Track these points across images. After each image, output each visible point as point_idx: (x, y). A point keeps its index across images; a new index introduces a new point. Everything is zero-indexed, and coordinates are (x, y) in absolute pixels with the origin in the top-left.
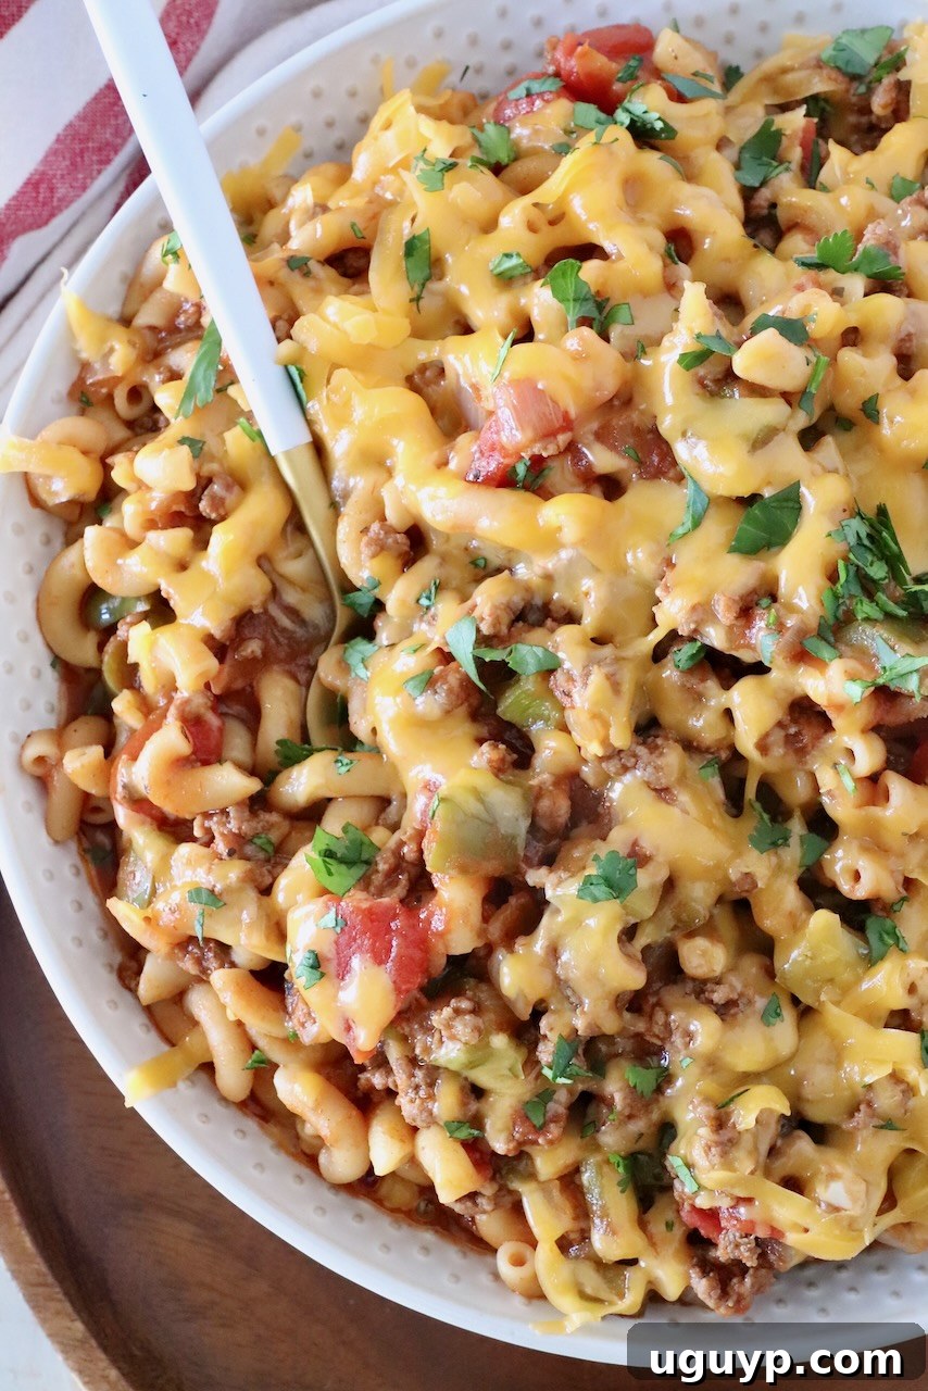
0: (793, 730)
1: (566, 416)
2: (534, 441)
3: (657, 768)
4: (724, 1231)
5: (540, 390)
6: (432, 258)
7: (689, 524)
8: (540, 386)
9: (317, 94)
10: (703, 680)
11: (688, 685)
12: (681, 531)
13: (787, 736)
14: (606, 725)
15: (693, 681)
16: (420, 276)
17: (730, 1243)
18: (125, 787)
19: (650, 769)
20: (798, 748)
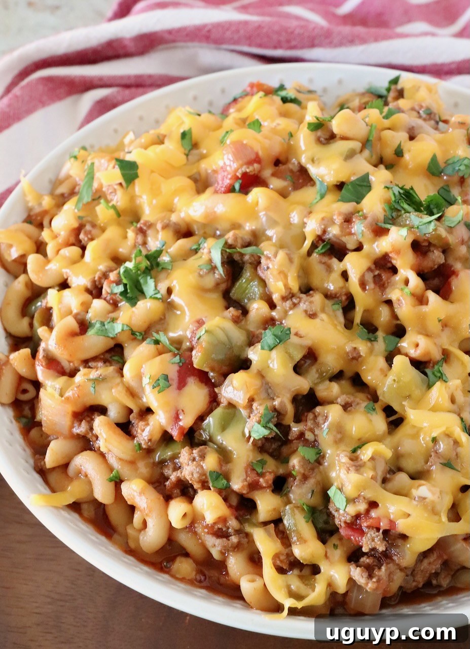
0: (377, 273)
1: (257, 154)
2: (241, 166)
3: (311, 302)
4: (366, 535)
5: (244, 144)
6: (193, 143)
7: (319, 198)
8: (245, 142)
9: (141, 118)
10: (331, 258)
11: (323, 261)
12: (316, 201)
13: (375, 276)
14: (286, 277)
15: (325, 259)
16: (188, 148)
17: (369, 539)
18: (44, 350)
19: (307, 303)
20: (381, 285)
